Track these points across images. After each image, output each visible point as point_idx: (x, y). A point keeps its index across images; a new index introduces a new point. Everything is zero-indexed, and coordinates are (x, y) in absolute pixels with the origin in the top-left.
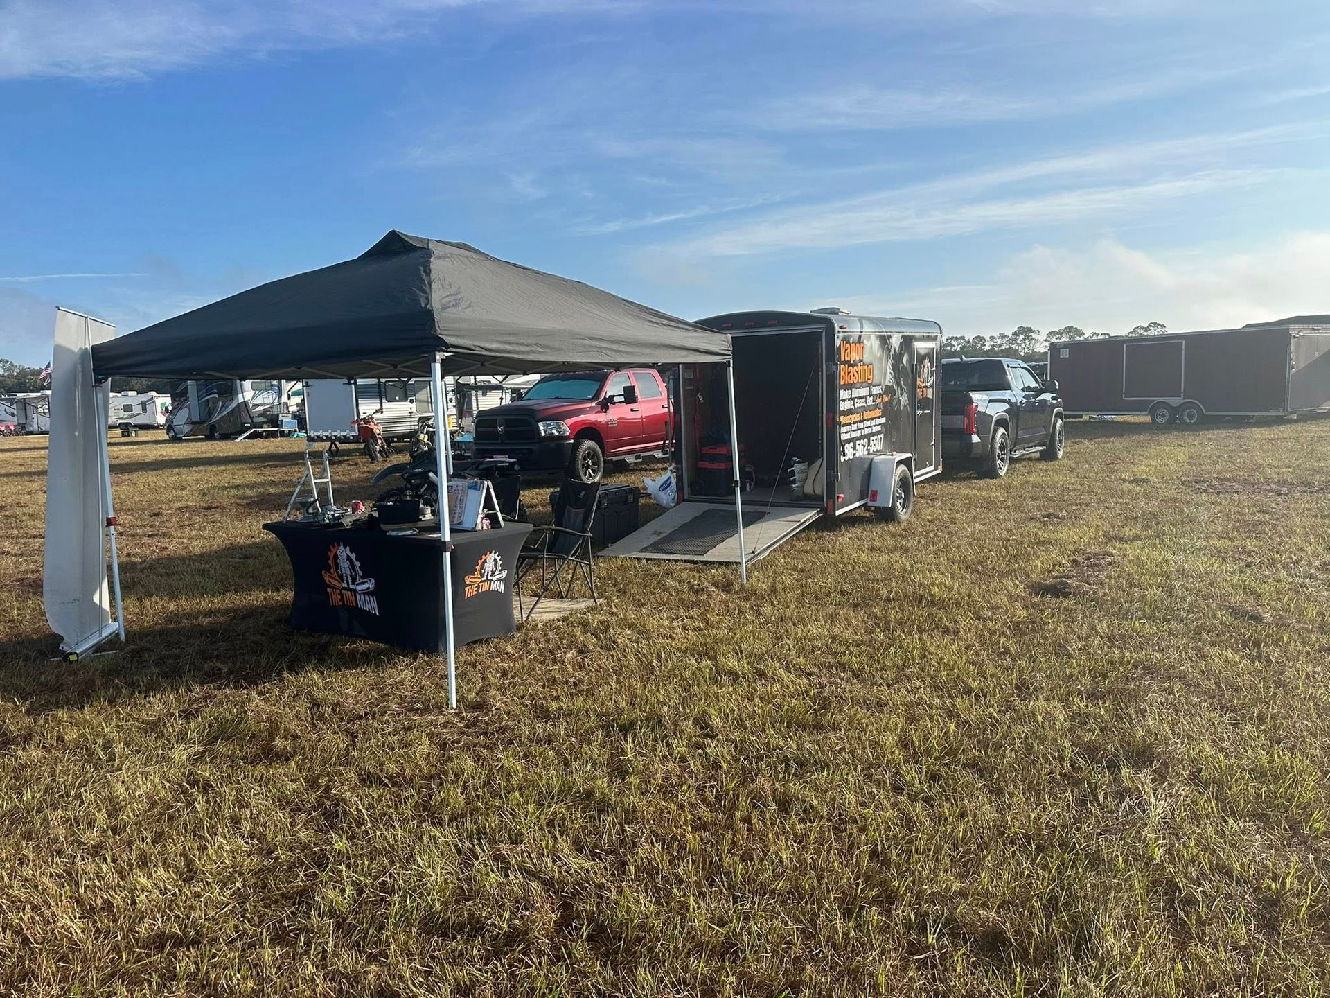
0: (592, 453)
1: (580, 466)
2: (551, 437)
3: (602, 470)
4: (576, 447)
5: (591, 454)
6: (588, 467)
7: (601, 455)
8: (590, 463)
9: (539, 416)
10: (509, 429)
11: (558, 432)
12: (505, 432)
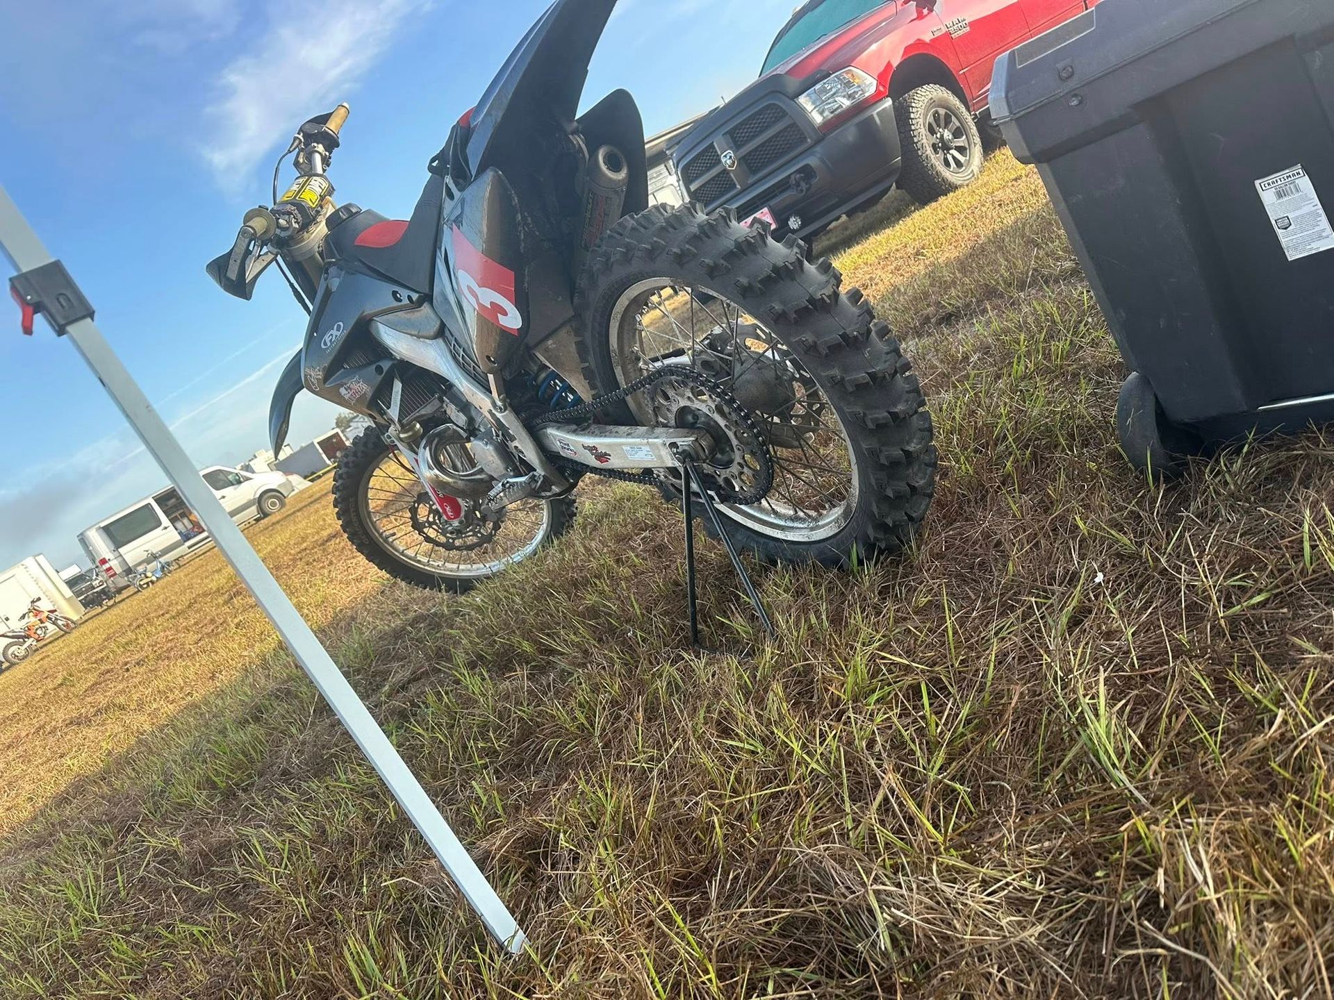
0: (942, 112)
1: (929, 151)
2: (840, 120)
3: (977, 140)
4: (902, 114)
5: (943, 118)
6: (946, 147)
7: (963, 109)
8: (947, 135)
9: (793, 84)
10: (744, 150)
11: (850, 97)
12: (743, 160)
